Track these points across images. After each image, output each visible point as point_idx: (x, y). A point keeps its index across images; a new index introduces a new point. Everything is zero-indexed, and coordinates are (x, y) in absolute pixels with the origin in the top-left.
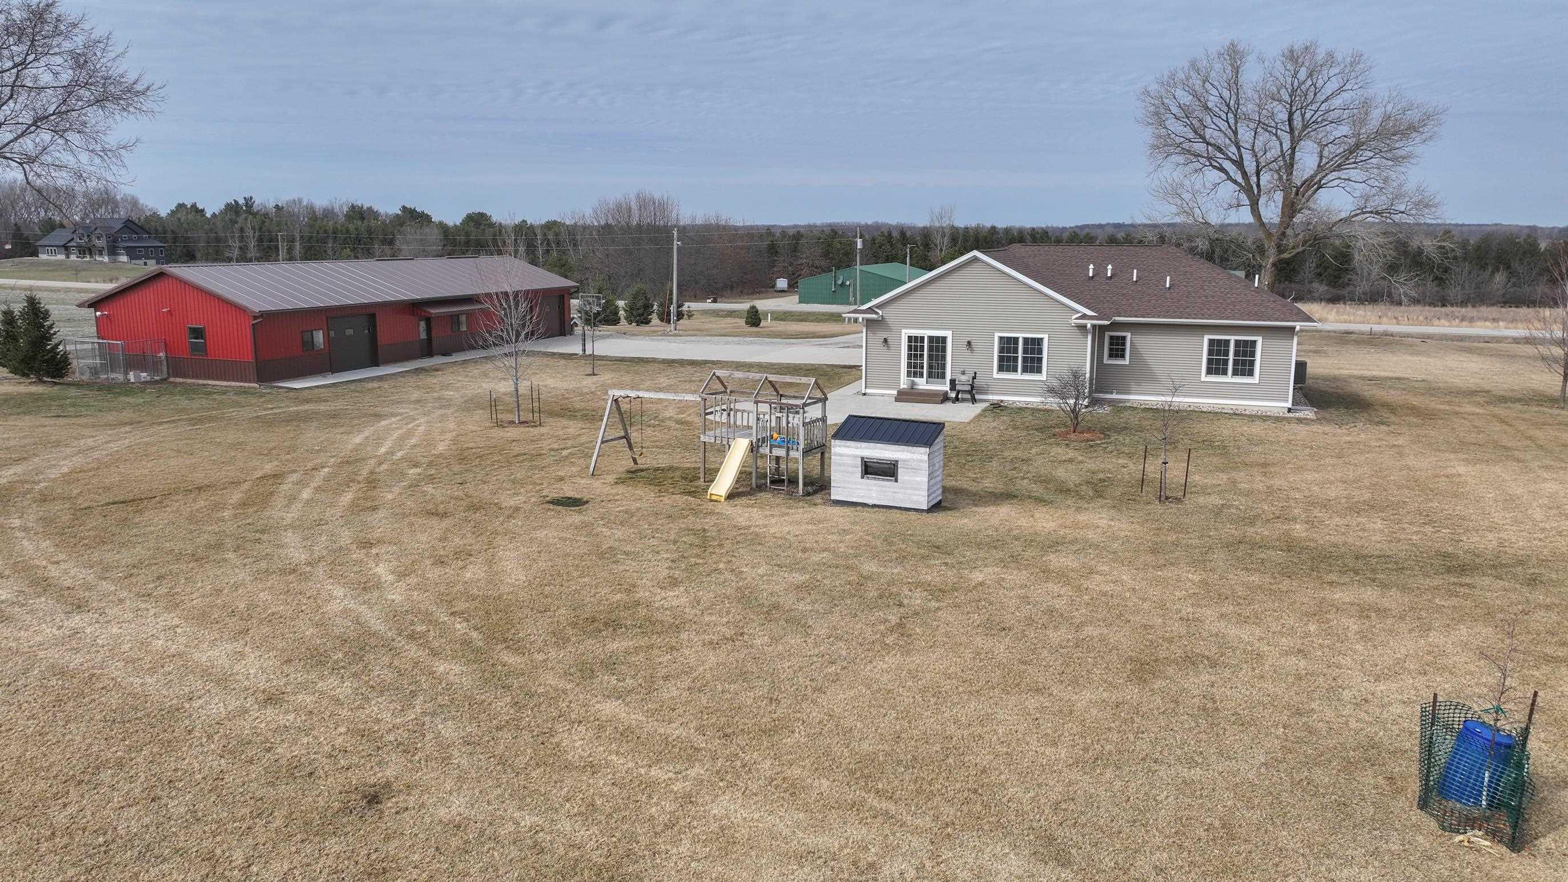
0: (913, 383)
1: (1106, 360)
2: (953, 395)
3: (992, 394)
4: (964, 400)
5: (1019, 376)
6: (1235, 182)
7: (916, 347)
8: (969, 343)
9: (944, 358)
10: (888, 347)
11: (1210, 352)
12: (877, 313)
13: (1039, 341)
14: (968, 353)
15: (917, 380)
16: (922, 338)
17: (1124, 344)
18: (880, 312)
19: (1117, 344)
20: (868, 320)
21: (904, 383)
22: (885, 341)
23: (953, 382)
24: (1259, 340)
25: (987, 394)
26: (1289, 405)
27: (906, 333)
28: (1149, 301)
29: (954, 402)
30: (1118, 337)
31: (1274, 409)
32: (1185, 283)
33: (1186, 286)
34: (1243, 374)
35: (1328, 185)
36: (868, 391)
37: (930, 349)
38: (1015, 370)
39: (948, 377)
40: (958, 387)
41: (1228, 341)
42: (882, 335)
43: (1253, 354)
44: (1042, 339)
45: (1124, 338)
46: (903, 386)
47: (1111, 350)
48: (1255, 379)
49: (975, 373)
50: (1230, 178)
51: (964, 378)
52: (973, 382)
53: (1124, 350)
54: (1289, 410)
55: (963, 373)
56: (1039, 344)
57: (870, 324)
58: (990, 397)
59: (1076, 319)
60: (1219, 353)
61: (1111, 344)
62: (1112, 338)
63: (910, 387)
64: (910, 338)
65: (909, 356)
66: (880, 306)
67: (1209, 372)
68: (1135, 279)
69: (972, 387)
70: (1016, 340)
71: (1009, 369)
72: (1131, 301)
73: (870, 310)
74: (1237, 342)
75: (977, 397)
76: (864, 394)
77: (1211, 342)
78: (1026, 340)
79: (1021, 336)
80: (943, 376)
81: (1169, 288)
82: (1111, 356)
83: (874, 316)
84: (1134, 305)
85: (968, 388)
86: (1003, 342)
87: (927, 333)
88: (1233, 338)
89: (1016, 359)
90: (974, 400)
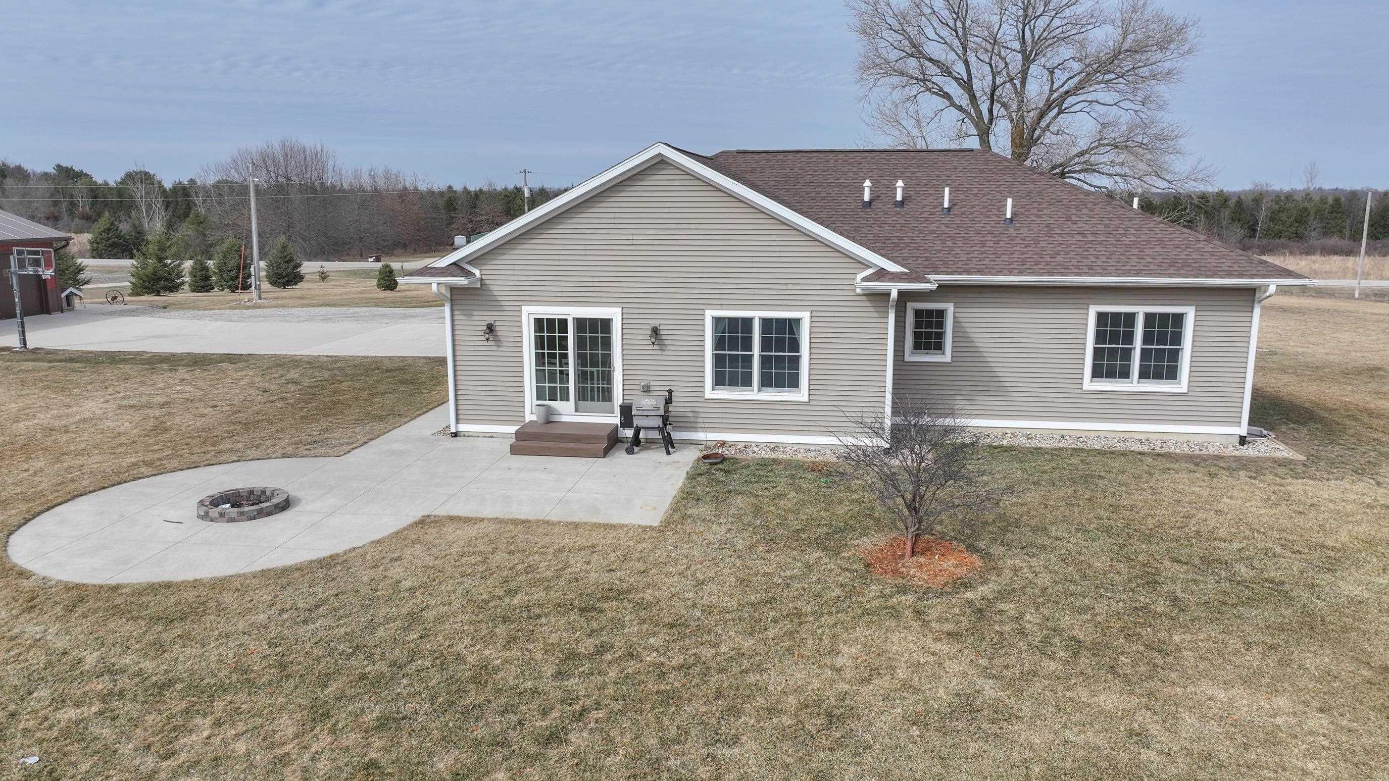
0: (550, 412)
1: (910, 356)
2: (629, 433)
3: (705, 429)
4: (650, 442)
5: (754, 393)
6: (960, 108)
7: (551, 340)
8: (655, 331)
9: (607, 361)
10: (498, 342)
11: (1100, 337)
12: (468, 274)
13: (792, 325)
14: (654, 350)
15: (557, 405)
16: (563, 323)
17: (941, 325)
18: (477, 272)
19: (929, 324)
20: (453, 289)
21: (531, 412)
22: (491, 329)
23: (626, 411)
24: (1190, 314)
25: (694, 429)
26: (1243, 430)
27: (530, 313)
28: (983, 244)
29: (630, 451)
30: (930, 313)
31: (1218, 438)
32: (1035, 211)
33: (1039, 217)
34: (1158, 376)
35: (1072, 110)
36: (463, 428)
37: (580, 343)
38: (747, 382)
39: (618, 399)
40: (637, 422)
41: (1130, 318)
42: (483, 318)
43: (1177, 339)
44: (798, 321)
45: (941, 313)
46: (529, 417)
47: (917, 335)
48: (1181, 385)
49: (670, 392)
50: (953, 104)
51: (647, 402)
52: (666, 411)
53: (940, 336)
54: (1243, 440)
55: (647, 390)
56: (792, 332)
57: (457, 296)
58: (701, 436)
59: (865, 279)
60: (1114, 339)
61: (918, 324)
62: (918, 313)
63: (541, 421)
64: (539, 323)
65: (540, 358)
66: (477, 259)
67: (1097, 373)
68: (946, 205)
69: (666, 420)
70: (748, 322)
71: (734, 381)
72: (949, 244)
73: (457, 268)
74: (1149, 317)
75: (676, 435)
76: (456, 435)
77: (1102, 318)
78: (766, 322)
79: (757, 315)
80: (606, 395)
81: (1011, 220)
82: (917, 346)
83: (461, 281)
84: (958, 250)
85: (659, 422)
86: (721, 328)
87: (572, 312)
88: (1140, 311)
89: (748, 360)
90: (669, 444)
